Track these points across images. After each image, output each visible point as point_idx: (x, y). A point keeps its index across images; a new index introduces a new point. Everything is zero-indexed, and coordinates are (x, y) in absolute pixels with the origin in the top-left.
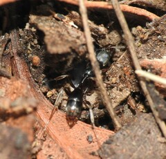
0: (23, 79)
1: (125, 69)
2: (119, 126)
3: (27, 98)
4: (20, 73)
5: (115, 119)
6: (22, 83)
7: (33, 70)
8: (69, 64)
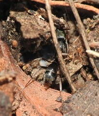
0: (5, 57)
1: (79, 49)
2: (74, 90)
3: (8, 70)
4: (4, 52)
5: (72, 85)
6: (5, 60)
7: (13, 50)
8: (38, 46)
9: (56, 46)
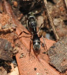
0: (8, 14)
1: (61, 8)
3: (10, 24)
5: (56, 34)
6: (8, 16)
7: (14, 8)
8: (32, 6)
9: (46, 5)
